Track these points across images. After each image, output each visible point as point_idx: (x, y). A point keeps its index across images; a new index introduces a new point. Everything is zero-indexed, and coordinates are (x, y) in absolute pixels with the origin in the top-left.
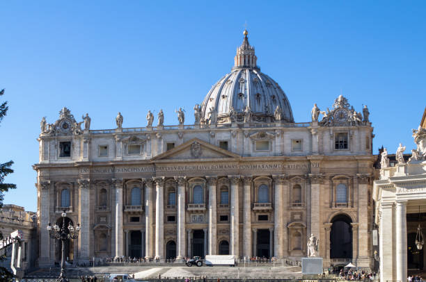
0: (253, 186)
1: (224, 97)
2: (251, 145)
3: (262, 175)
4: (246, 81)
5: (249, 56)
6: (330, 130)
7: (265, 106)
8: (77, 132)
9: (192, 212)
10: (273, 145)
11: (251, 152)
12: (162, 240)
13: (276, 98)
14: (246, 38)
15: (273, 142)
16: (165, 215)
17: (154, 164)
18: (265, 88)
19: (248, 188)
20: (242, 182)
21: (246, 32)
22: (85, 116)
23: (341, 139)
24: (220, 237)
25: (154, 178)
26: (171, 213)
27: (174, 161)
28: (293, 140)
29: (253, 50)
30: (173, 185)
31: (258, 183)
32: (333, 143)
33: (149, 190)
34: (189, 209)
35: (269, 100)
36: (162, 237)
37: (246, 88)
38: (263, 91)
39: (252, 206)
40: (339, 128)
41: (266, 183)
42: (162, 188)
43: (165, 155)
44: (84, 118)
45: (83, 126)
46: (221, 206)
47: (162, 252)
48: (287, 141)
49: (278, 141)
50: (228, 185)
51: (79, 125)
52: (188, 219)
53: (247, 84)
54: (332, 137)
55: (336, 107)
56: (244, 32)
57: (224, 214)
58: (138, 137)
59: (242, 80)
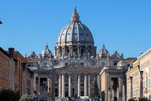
0: (91, 76)
1: (69, 34)
2: (90, 64)
3: (93, 73)
4: (77, 28)
5: (77, 17)
6: (112, 60)
7: (84, 38)
8: (37, 59)
9: (73, 83)
10: (96, 64)
11: (90, 66)
12: (64, 91)
13: (88, 35)
14: (75, 9)
15: (96, 63)
16: (65, 84)
17: (62, 69)
18: (84, 31)
19: (89, 76)
20: (87, 75)
21: (76, 7)
22: (40, 54)
23: (115, 62)
24: (81, 90)
25: (61, 73)
26: (67, 83)
27: (67, 68)
28: (102, 63)
29: (78, 14)
30: (67, 75)
31: (92, 75)
32: (113, 64)
33: (60, 77)
34: (72, 82)
35: (85, 35)
36: (64, 90)
37: (77, 31)
38: (83, 32)
39: (90, 82)
40: (115, 60)
41: (94, 75)
42: (64, 76)
43: (65, 67)
44: (39, 55)
45: (39, 57)
46: (81, 82)
47: (64, 95)
48: (100, 63)
49: (98, 63)
50: (83, 75)
51: (38, 56)
52: (72, 85)
53: (77, 29)
54: (113, 62)
55: (114, 53)
56: (75, 7)
57: (82, 84)
58: (57, 61)
59: (75, 27)
